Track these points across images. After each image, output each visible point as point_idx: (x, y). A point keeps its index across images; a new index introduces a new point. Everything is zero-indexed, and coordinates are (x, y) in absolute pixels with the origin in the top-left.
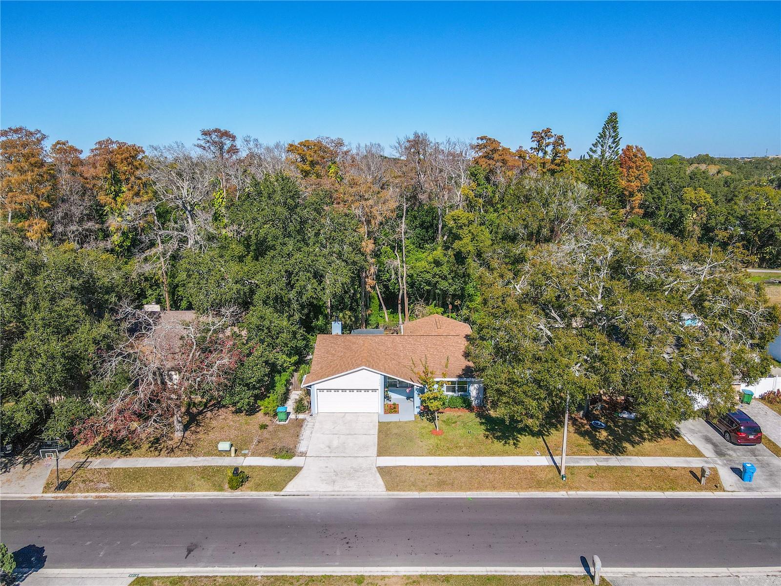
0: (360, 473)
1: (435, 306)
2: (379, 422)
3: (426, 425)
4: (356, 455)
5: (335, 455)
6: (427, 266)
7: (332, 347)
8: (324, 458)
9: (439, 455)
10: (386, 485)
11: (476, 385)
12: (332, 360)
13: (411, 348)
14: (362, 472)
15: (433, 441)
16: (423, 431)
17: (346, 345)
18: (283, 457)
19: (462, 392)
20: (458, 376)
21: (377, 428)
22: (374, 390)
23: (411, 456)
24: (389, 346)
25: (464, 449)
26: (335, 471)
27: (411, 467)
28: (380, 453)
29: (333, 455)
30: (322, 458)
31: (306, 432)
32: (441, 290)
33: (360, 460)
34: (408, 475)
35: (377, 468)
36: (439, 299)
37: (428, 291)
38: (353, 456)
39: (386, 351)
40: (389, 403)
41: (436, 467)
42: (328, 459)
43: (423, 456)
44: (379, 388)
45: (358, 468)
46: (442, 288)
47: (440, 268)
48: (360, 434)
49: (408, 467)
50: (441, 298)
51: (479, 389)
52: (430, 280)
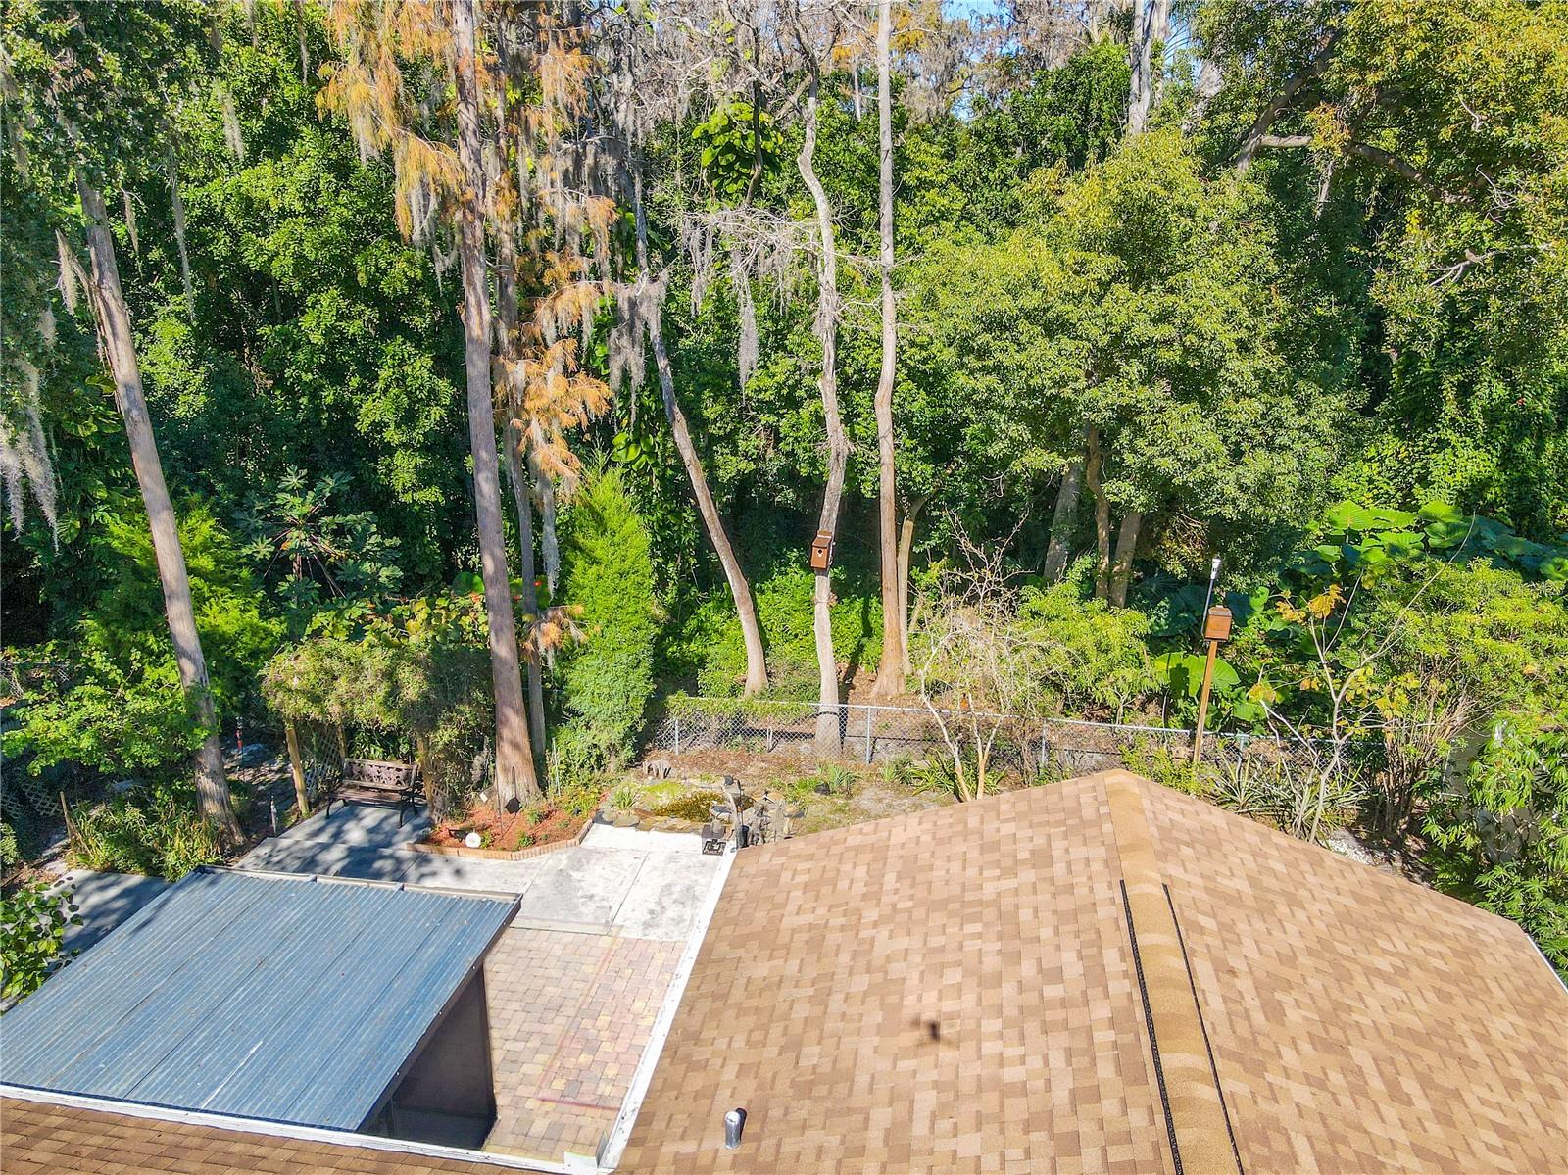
1: (1089, 588)
6: (1051, 273)
32: (1148, 476)
36: (1114, 539)
37: (1045, 488)
46: (1167, 464)
47: (1156, 299)
50: (1129, 537)
52: (1067, 393)
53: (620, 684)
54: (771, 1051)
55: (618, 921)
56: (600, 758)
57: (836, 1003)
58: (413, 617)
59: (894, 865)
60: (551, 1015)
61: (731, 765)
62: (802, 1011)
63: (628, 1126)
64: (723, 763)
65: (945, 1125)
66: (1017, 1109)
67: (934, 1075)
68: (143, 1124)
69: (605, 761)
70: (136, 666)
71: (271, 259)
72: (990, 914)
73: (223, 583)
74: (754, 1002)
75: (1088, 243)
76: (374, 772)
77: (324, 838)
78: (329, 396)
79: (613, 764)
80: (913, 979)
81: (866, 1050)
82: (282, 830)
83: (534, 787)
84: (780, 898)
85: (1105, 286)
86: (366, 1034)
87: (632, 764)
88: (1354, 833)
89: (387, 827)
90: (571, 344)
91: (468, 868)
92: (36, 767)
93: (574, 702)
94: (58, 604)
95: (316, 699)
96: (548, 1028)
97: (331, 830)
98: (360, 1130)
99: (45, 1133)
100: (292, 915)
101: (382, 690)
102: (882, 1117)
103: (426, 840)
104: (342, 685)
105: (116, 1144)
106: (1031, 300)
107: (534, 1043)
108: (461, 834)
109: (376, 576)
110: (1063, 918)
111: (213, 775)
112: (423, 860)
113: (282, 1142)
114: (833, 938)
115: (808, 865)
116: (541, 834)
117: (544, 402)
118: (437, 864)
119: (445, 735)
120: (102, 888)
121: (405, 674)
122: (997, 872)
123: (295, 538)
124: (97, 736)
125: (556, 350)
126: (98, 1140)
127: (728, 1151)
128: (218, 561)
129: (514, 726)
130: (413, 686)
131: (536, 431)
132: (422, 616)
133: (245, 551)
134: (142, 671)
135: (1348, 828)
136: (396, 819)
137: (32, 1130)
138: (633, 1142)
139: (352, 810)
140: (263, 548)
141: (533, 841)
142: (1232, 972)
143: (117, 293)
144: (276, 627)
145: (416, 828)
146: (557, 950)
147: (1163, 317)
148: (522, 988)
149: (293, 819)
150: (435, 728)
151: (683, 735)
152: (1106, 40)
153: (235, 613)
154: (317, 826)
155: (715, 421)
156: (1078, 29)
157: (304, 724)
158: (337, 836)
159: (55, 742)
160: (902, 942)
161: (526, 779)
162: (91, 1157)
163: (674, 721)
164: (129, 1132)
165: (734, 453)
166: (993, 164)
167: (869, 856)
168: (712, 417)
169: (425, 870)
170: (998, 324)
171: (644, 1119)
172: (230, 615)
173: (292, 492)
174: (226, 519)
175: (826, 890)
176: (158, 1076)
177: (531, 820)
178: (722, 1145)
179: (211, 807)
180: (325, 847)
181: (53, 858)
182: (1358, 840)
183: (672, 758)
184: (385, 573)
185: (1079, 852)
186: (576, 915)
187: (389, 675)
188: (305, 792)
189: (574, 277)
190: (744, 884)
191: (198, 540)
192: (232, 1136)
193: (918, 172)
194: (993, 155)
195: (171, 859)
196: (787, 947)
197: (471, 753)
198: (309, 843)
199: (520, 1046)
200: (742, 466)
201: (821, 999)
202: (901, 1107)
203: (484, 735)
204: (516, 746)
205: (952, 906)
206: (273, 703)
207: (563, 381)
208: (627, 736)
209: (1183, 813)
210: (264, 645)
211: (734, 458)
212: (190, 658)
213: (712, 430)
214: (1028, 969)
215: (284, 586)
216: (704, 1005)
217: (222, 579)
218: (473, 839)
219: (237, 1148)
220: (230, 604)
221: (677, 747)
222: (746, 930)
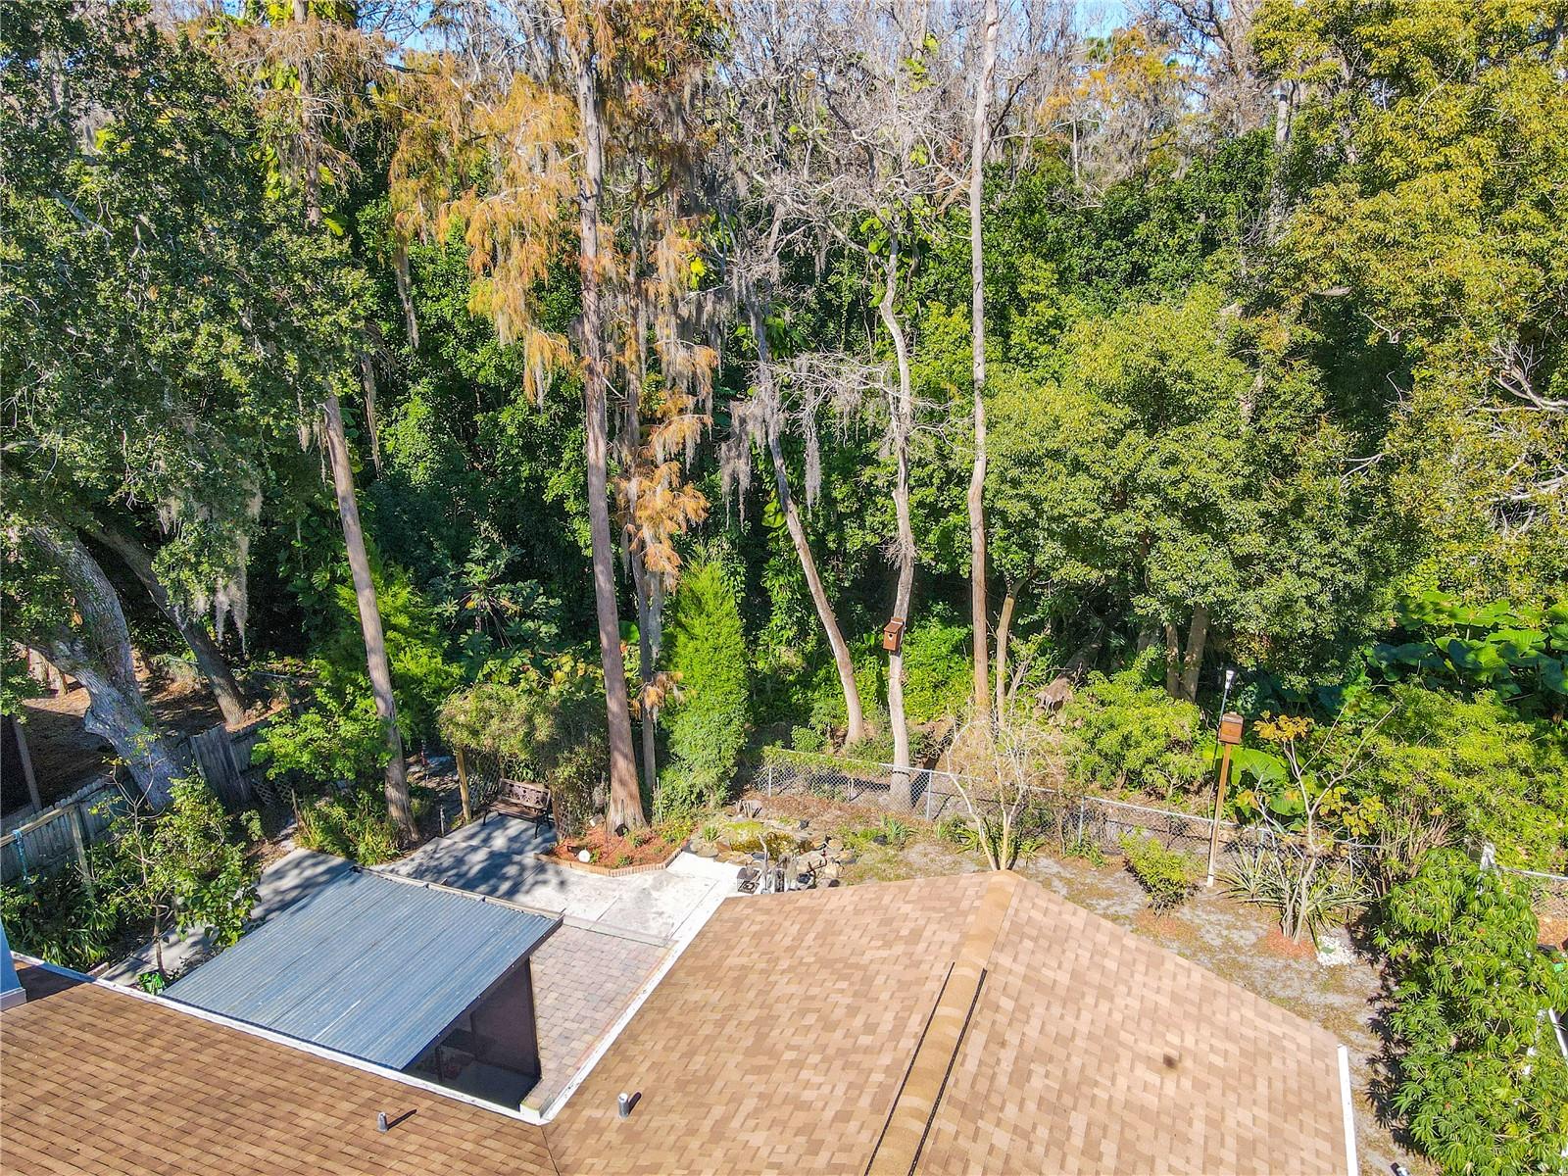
50: (1200, 631)
53: (713, 739)
54: (676, 1055)
55: (675, 938)
56: (700, 795)
57: (730, 1028)
58: (559, 668)
59: (819, 926)
60: (604, 1005)
61: (812, 810)
62: (707, 1030)
63: (570, 1093)
64: (806, 808)
65: (751, 1123)
66: (800, 1118)
67: (762, 1088)
68: (273, 1046)
69: (705, 798)
70: (349, 698)
71: (478, 369)
72: (858, 975)
73: (416, 636)
74: (681, 1019)
76: (520, 792)
77: (474, 842)
78: (525, 471)
79: (713, 799)
80: (784, 1019)
81: (731, 1065)
82: (448, 832)
83: (640, 816)
84: (732, 943)
85: (1120, 432)
86: (428, 1004)
87: (726, 803)
88: (1351, 932)
89: (524, 837)
90: (675, 466)
91: (573, 879)
92: (272, 774)
93: (677, 749)
94: (313, 635)
95: (475, 733)
96: (598, 1016)
97: (482, 836)
98: (402, 1071)
99: (213, 1044)
100: (404, 911)
101: (521, 732)
102: (718, 1111)
103: (549, 852)
104: (495, 723)
105: (252, 1056)
106: (1054, 442)
107: (586, 1025)
108: (577, 850)
109: (537, 631)
110: (903, 985)
111: (397, 786)
112: (541, 869)
113: (351, 1070)
114: (753, 977)
115: (764, 918)
116: (638, 856)
117: (652, 512)
118: (550, 875)
119: (564, 772)
120: (315, 865)
121: (538, 720)
122: (880, 943)
123: (475, 601)
124: (312, 752)
125: (664, 469)
126: (242, 1052)
127: (620, 1119)
128: (412, 618)
129: (623, 766)
130: (544, 731)
131: (646, 533)
132: (567, 668)
133: (437, 610)
134: (354, 702)
135: (1348, 926)
136: (533, 831)
137: (206, 1041)
138: (568, 1105)
139: (502, 821)
140: (449, 608)
141: (630, 861)
142: (1003, 1044)
143: (340, 432)
144: (456, 670)
145: (545, 841)
146: (623, 954)
148: (589, 981)
149: (459, 823)
150: (556, 765)
151: (777, 781)
153: (425, 659)
154: (473, 831)
155: (843, 500)
157: (466, 750)
158: (486, 841)
159: (286, 755)
160: (793, 988)
161: (633, 810)
162: (235, 1063)
163: (768, 769)
164: (262, 1050)
165: (862, 527)
166: (1173, 230)
167: (806, 917)
168: (840, 497)
169: (541, 877)
170: (1026, 461)
171: (581, 1090)
172: (418, 661)
173: (477, 562)
174: (421, 584)
175: (766, 939)
176: (292, 1015)
177: (632, 844)
178: (617, 1115)
179: (394, 812)
180: (475, 849)
181: (287, 837)
182: (1353, 939)
183: (765, 799)
184: (544, 629)
185: (943, 935)
186: (645, 928)
187: (529, 718)
188: (468, 803)
189: (681, 411)
190: (717, 927)
191: (399, 602)
192: (322, 1061)
193: (1029, 286)
194: (1173, 222)
195: (362, 849)
196: (720, 980)
197: (591, 786)
198: (464, 845)
199: (575, 1026)
200: (868, 539)
201: (721, 1024)
202: (732, 1106)
203: (600, 772)
204: (622, 783)
205: (839, 966)
206: (444, 733)
207: (669, 495)
208: (721, 780)
209: (1046, 912)
210: (445, 684)
211: (861, 533)
212: (383, 697)
213: (841, 508)
214: (858, 1021)
215: (464, 638)
216: (651, 1016)
217: (416, 634)
218: (584, 855)
219: (322, 1070)
220: (421, 652)
221: (770, 789)
222: (701, 963)
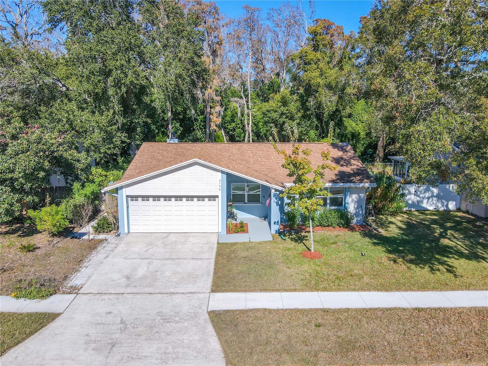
0: (173, 325)
2: (218, 243)
3: (292, 246)
4: (172, 290)
5: (134, 290)
6: (274, 105)
7: (159, 153)
8: (112, 297)
9: (325, 289)
10: (225, 352)
11: (355, 197)
12: (156, 165)
13: (263, 154)
14: (177, 322)
15: (307, 267)
16: (289, 253)
17: (178, 152)
18: (29, 296)
19: (335, 206)
20: (332, 181)
21: (215, 250)
22: (213, 198)
23: (273, 290)
24: (235, 152)
25: (366, 279)
26: (122, 322)
27: (277, 311)
28: (216, 288)
29: (129, 290)
30: (107, 297)
31: (97, 257)
33: (178, 299)
34: (271, 329)
35: (209, 313)
38: (167, 291)
39: (230, 156)
40: (234, 222)
41: (326, 311)
42: (117, 299)
43: (295, 290)
44: (219, 193)
45: (173, 313)
48: (186, 259)
49: (270, 311)
51: (359, 202)
52: (277, 119)
75: (278, 101)
85: (280, 107)
106: (272, 108)
117: (214, 121)
147: (287, 110)
152: (275, 78)
156: (270, 76)
170: (268, 111)
